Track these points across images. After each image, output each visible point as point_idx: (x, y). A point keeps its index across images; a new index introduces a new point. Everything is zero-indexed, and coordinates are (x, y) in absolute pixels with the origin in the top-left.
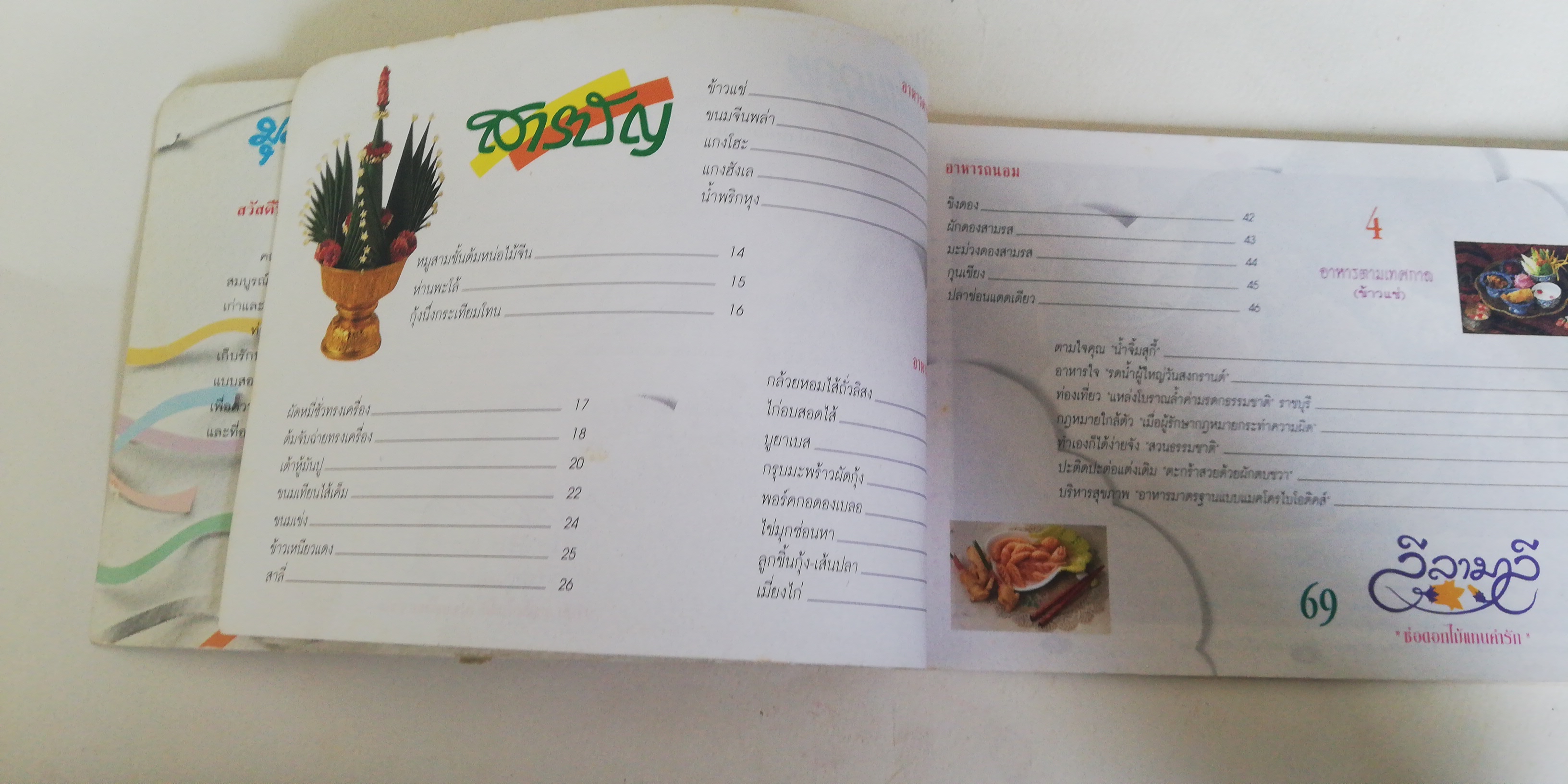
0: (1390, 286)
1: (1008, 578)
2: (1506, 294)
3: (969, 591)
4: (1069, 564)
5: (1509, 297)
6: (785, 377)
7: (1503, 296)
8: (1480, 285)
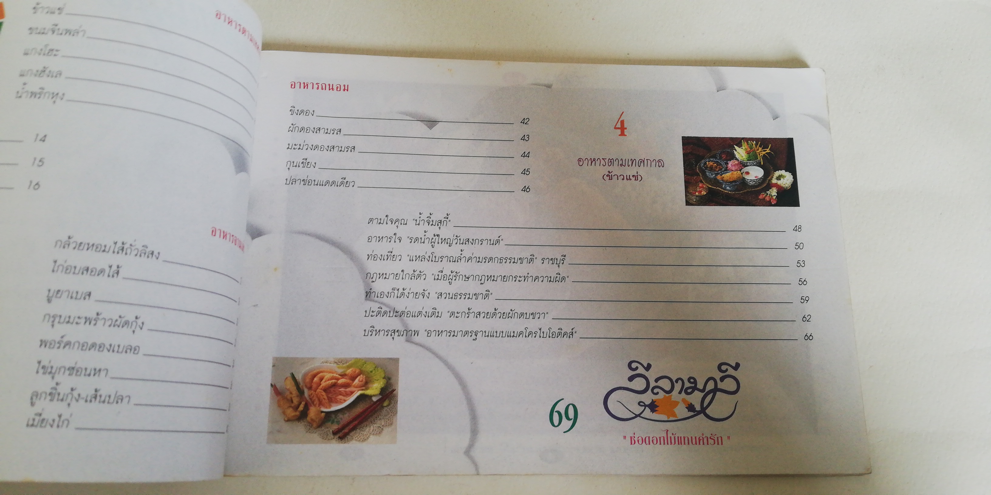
0: (631, 171)
1: (316, 402)
2: (721, 175)
3: (284, 413)
4: (367, 389)
5: (723, 177)
6: (71, 241)
7: (719, 177)
8: (700, 168)
